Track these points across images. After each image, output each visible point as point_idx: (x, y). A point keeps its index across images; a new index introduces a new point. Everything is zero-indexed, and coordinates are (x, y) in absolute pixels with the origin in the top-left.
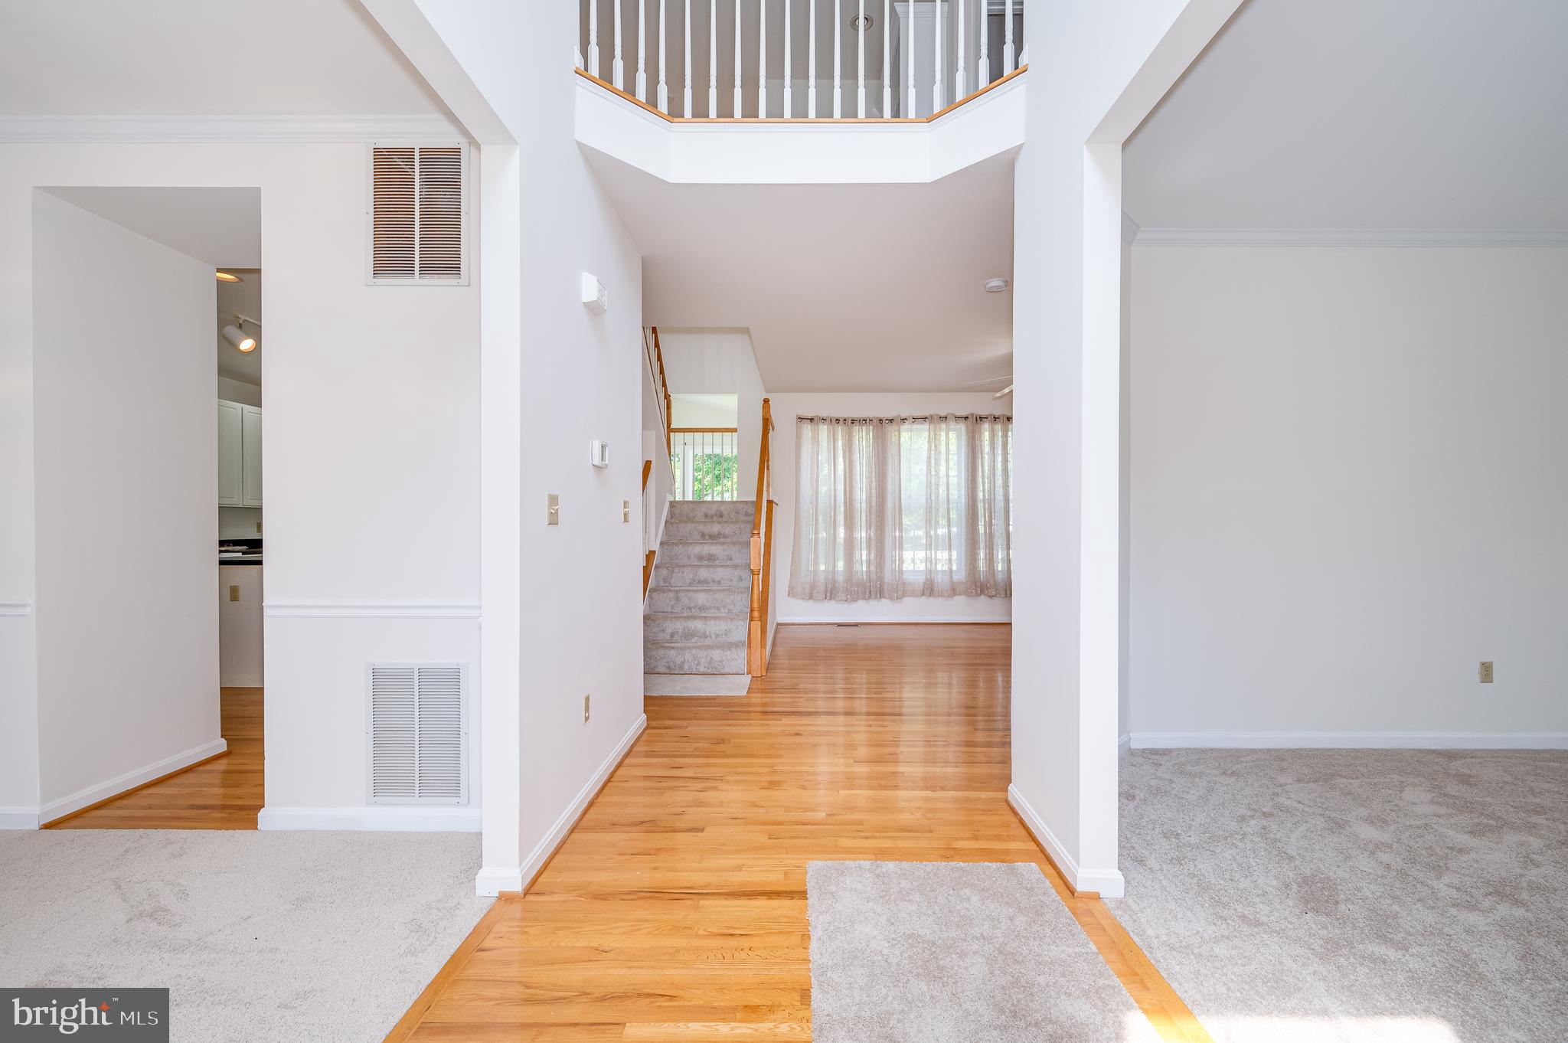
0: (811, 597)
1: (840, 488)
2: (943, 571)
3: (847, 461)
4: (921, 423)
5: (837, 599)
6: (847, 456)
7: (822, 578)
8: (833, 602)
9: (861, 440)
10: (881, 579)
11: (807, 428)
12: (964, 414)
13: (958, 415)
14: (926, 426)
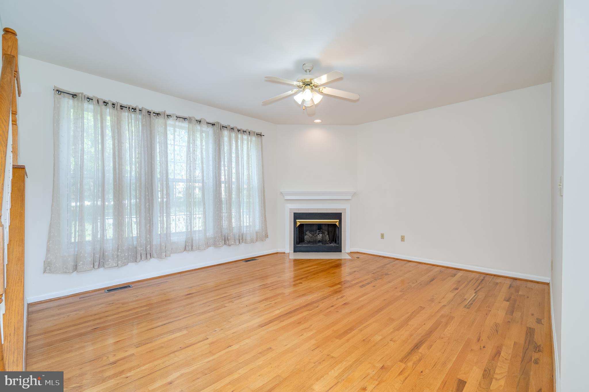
0: (75, 268)
1: (109, 165)
2: (199, 231)
3: (116, 141)
4: (182, 122)
5: (106, 266)
6: (116, 137)
7: (89, 249)
8: (101, 269)
9: (130, 125)
10: (149, 242)
11: (67, 102)
12: (212, 121)
13: (208, 121)
14: (185, 124)
